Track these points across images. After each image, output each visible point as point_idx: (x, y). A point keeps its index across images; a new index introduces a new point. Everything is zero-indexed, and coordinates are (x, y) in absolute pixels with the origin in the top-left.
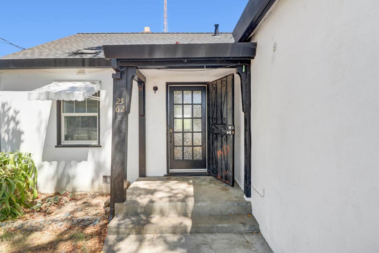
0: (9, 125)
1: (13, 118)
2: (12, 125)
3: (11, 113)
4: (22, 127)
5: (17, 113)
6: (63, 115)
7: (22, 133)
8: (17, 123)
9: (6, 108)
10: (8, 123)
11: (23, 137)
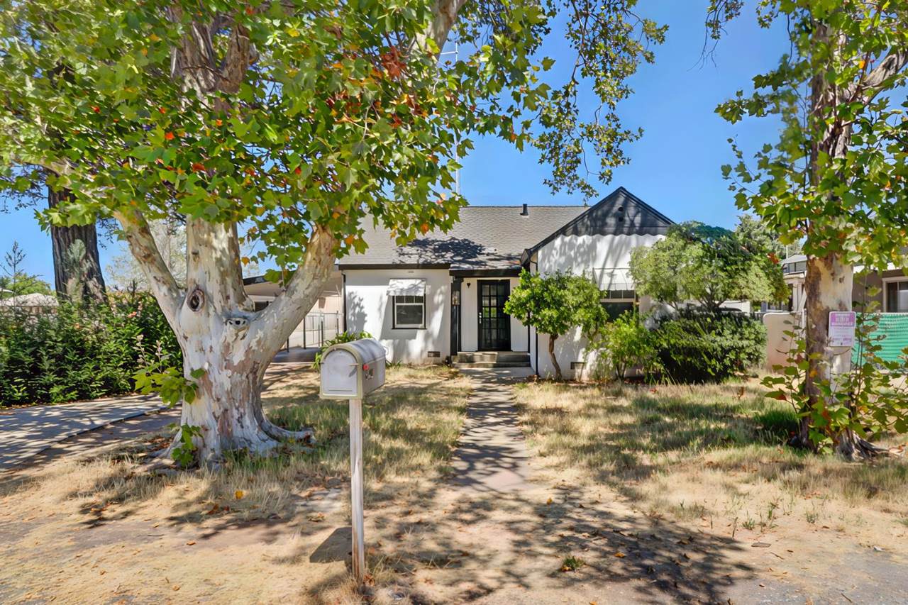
0: (355, 309)
1: (358, 305)
2: (357, 309)
3: (356, 301)
4: (365, 310)
5: (361, 300)
6: (396, 304)
7: (366, 315)
8: (362, 308)
9: (353, 296)
10: (354, 308)
11: (366, 318)
